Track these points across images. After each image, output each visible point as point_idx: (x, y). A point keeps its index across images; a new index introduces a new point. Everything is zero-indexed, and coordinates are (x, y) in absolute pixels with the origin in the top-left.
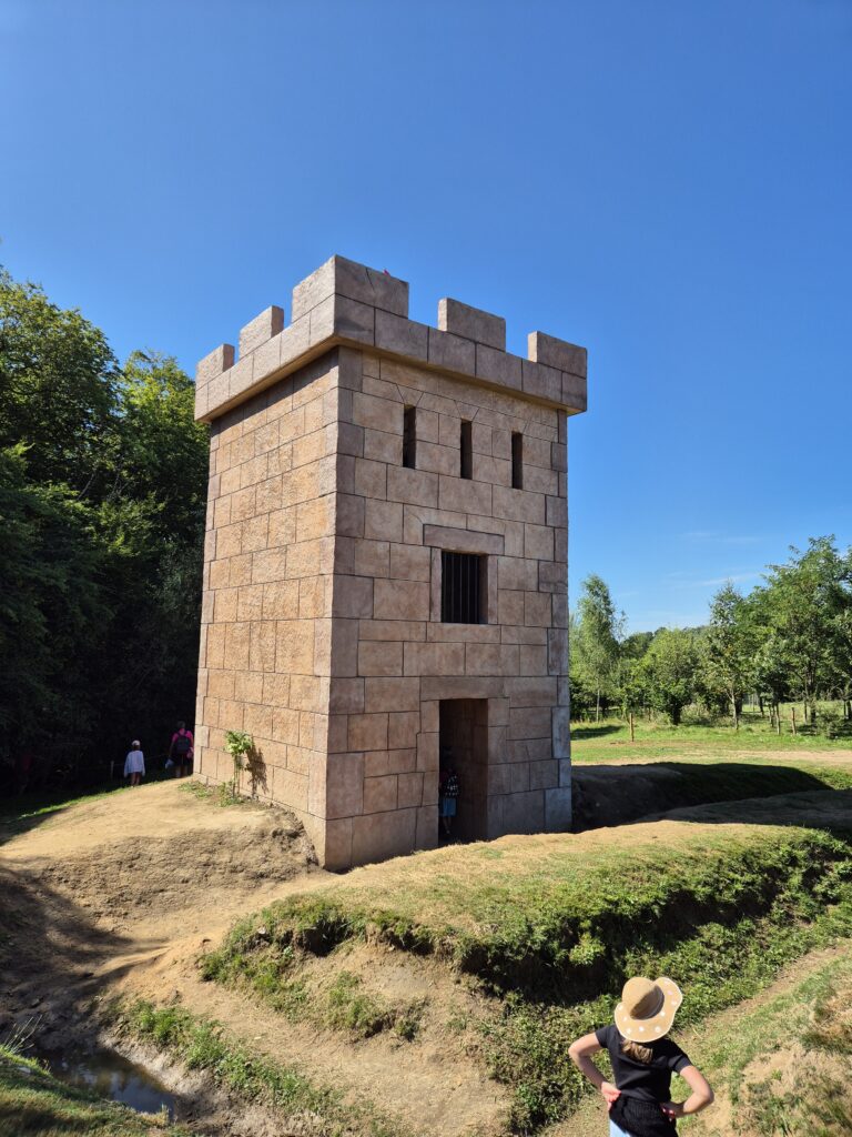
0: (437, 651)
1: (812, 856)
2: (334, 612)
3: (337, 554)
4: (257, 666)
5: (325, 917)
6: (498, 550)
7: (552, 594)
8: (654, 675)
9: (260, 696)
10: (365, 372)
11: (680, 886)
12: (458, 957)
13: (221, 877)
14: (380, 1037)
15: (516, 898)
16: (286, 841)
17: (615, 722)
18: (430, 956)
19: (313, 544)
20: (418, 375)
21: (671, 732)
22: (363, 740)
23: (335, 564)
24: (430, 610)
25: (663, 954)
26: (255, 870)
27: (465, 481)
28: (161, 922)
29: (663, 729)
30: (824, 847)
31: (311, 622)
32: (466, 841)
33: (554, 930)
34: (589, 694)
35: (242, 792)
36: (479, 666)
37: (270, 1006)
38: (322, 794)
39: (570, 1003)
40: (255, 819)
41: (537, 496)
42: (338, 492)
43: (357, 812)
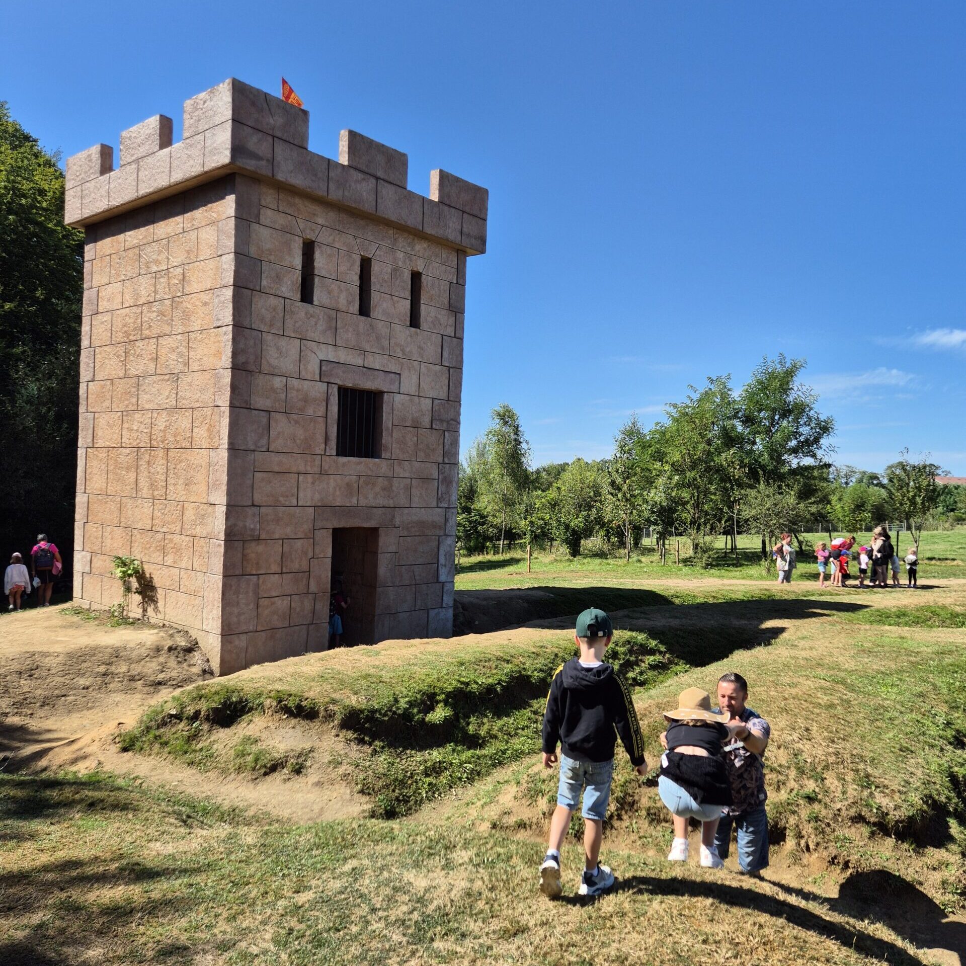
0: (332, 481)
1: (631, 652)
2: (230, 443)
3: (234, 387)
4: (145, 492)
5: (229, 698)
6: (394, 388)
7: (444, 431)
8: (557, 508)
9: (150, 522)
10: (263, 203)
11: (520, 672)
12: (339, 717)
13: (120, 684)
14: (275, 775)
15: (388, 680)
16: (181, 655)
17: (517, 554)
18: (316, 720)
19: (207, 375)
20: (317, 208)
21: (567, 564)
22: (257, 564)
23: (231, 396)
24: (326, 445)
25: (499, 718)
26: (152, 679)
27: (363, 318)
28: (67, 720)
29: (561, 561)
30: (641, 645)
31: (205, 452)
32: (351, 645)
33: (415, 701)
34: (495, 527)
35: (131, 615)
36: (371, 497)
37: (184, 763)
38: (217, 612)
39: (422, 748)
40: (152, 637)
41: (434, 336)
42: (234, 325)
43: (251, 628)
